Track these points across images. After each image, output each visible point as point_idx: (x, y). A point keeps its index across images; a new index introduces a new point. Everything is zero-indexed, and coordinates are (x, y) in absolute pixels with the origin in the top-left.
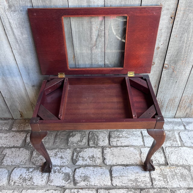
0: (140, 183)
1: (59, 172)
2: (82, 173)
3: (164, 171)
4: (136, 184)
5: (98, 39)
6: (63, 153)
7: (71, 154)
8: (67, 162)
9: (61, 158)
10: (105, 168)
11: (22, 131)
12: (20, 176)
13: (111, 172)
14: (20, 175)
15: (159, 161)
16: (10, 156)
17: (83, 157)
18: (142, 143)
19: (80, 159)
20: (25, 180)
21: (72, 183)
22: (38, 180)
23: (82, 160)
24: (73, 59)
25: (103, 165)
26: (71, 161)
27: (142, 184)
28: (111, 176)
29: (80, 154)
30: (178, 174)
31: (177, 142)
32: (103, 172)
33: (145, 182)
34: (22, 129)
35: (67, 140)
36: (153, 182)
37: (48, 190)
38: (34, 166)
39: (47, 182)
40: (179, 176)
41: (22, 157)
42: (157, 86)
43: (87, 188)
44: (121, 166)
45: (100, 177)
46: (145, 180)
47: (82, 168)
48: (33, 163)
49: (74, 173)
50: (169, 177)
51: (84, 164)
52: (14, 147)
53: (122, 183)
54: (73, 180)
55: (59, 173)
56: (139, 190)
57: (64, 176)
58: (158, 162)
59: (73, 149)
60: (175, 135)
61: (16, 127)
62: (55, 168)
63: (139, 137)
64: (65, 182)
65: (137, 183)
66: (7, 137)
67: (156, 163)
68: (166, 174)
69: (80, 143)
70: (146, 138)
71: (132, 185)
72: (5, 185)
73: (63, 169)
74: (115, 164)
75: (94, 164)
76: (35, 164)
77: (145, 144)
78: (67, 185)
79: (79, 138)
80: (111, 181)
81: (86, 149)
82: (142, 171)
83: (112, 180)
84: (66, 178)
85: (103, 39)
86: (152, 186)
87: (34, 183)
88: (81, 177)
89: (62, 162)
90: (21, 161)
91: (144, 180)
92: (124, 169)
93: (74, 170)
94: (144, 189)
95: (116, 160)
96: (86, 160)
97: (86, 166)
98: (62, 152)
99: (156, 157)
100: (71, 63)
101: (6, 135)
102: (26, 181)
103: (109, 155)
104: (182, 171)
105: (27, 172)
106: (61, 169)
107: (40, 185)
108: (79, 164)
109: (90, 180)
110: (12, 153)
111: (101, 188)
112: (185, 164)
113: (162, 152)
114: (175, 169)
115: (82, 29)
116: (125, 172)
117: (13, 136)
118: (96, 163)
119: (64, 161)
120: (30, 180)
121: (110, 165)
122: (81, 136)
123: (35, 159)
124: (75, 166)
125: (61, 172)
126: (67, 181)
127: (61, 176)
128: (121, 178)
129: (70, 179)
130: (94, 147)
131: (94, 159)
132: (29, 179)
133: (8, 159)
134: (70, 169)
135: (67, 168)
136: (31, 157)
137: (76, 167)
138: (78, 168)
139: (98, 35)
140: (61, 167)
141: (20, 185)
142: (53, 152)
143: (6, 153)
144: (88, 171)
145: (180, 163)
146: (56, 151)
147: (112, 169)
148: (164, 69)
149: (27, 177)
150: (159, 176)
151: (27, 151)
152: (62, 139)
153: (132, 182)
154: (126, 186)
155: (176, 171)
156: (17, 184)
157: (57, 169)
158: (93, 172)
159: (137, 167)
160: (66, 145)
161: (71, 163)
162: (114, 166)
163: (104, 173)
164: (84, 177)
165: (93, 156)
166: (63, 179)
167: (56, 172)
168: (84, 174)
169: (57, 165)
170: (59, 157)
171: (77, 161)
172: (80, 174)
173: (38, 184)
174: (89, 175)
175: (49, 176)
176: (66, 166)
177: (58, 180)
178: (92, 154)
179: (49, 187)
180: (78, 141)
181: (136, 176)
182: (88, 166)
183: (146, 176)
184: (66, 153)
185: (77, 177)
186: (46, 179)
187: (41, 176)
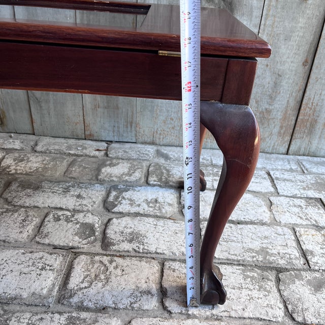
0: (274, 256)
1: (68, 220)
2: (125, 227)
4: (265, 258)
6: (83, 190)
7: (104, 193)
8: (92, 206)
9: (79, 196)
10: (183, 223)
15: (316, 221)
17: (130, 200)
18: (272, 190)
19: (123, 202)
21: (99, 244)
22: (10, 230)
23: (129, 204)
25: (181, 217)
26: (102, 205)
27: (280, 260)
29: (124, 194)
32: (180, 229)
33: (288, 256)
35: (98, 171)
36: (309, 258)
37: (31, 252)
38: (6, 206)
39: (33, 236)
42: (310, 62)
43: (136, 257)
45: (172, 238)
46: (286, 253)
47: (126, 219)
48: (7, 199)
49: (107, 226)
51: (132, 212)
53: (229, 254)
54: (101, 239)
55: (68, 222)
56: (274, 272)
57: (78, 229)
58: (315, 223)
59: (109, 186)
62: (60, 213)
63: (265, 178)
64: (81, 240)
65: (268, 257)
67: (310, 223)
69: (127, 178)
70: (280, 182)
71: (255, 259)
73: (80, 217)
75: (159, 214)
76: (11, 202)
77: (279, 191)
78: (85, 246)
79: (126, 170)
81: (139, 188)
84: (84, 233)
86: (306, 267)
88: (122, 233)
89: (77, 204)
91: (284, 252)
92: (231, 227)
93: (105, 221)
94: (287, 270)
96: (139, 205)
97: (137, 214)
98: (81, 188)
99: (308, 214)
106: (73, 216)
107: (12, 240)
108: (121, 210)
109: (145, 241)
111: (171, 260)
113: (320, 207)
116: (235, 233)
118: (164, 211)
119: (84, 202)
122: (131, 167)
123: (14, 194)
124: (110, 214)
125: (72, 221)
126: (85, 239)
127: (72, 228)
128: (225, 243)
129: (95, 236)
130: (160, 186)
131: (158, 205)
134: (96, 218)
135: (89, 215)
136: (5, 190)
137: (113, 216)
138: (117, 218)
140: (75, 211)
142: (61, 186)
144: (143, 226)
146: (68, 184)
147: (201, 226)
152: (85, 168)
153: (254, 254)
154: (238, 261)
157: (63, 215)
158: (155, 226)
159: (265, 227)
160: (94, 178)
161: (101, 208)
163: (181, 231)
164: (131, 234)
165: (156, 201)
166: (75, 234)
167: (60, 219)
168: (132, 230)
169: (64, 207)
170: (73, 196)
171: (116, 206)
172: (121, 229)
173: (9, 238)
174: (143, 232)
175: (40, 227)
176: (88, 211)
177: (62, 234)
178: (154, 197)
179: (34, 247)
180: (123, 174)
181: (262, 243)
182: (142, 215)
183: (288, 245)
184: (92, 190)
185: (112, 232)
186: (30, 231)
187: (21, 223)
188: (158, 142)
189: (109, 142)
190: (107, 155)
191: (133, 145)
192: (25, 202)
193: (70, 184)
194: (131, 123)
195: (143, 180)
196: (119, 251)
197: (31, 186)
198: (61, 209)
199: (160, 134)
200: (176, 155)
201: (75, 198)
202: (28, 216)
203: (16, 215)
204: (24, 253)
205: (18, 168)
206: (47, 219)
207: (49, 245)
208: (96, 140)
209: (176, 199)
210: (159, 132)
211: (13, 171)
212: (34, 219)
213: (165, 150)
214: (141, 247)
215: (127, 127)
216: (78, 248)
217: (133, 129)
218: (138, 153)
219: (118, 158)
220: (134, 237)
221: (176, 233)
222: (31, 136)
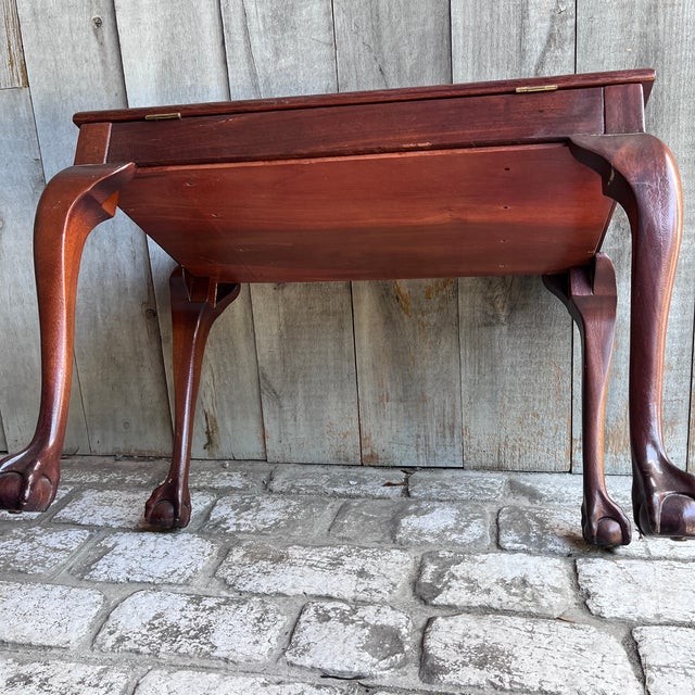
1: (346, 622)
2: (465, 635)
5: (548, 54)
6: (369, 560)
7: (410, 566)
8: (390, 592)
9: (362, 573)
10: (594, 629)
12: (155, 618)
13: (632, 645)
14: (153, 614)
16: (129, 554)
17: (468, 580)
19: (454, 583)
20: (172, 633)
21: (413, 670)
22: (235, 637)
23: (467, 588)
25: (585, 617)
26: (409, 592)
28: (640, 661)
29: (453, 568)
32: (588, 641)
35: (394, 523)
37: (279, 683)
38: (224, 594)
39: (281, 651)
41: (181, 559)
45: (573, 660)
47: (465, 618)
48: (225, 580)
49: (425, 632)
51: (474, 604)
54: (416, 660)
55: (346, 624)
57: (368, 637)
59: (419, 555)
62: (329, 606)
64: (375, 660)
66: (135, 501)
69: (454, 536)
72: (74, 645)
73: (368, 613)
74: (650, 616)
75: (534, 610)
76: (234, 585)
78: (386, 672)
79: (451, 522)
80: (640, 685)
81: (484, 557)
83: (643, 679)
84: (381, 646)
85: (571, 53)
87: (213, 646)
88: (460, 647)
89: (361, 588)
90: (171, 570)
93: (421, 624)
95: (653, 602)
96: (488, 591)
97: (486, 610)
98: (365, 557)
101: (131, 497)
102: (177, 637)
103: (609, 582)
105: (192, 607)
106: (354, 612)
107: (240, 658)
108: (451, 601)
109: (513, 665)
110: (141, 545)
115: (491, 16)
118: (544, 603)
119: (374, 585)
120: (196, 637)
121: (621, 621)
122: (460, 515)
123: (238, 571)
124: (429, 609)
125: (353, 622)
126: (384, 658)
127: (355, 635)
129: (403, 652)
130: (528, 552)
131: (529, 590)
132: (192, 633)
133: (120, 560)
134: (400, 615)
135: (387, 610)
136: (221, 563)
138: (445, 617)
139: (551, 37)
140: (358, 603)
141: (144, 649)
142: (325, 554)
143: (116, 545)
144: (503, 633)
146: (338, 551)
147: (636, 635)
149: (184, 622)
151: (208, 545)
152: (367, 519)
156: (129, 645)
157: (334, 609)
158: (529, 635)
160: (388, 538)
161: (409, 598)
162: (646, 623)
163: (592, 646)
164: (480, 649)
165: (524, 582)
166: (362, 648)
167: (330, 618)
168: (480, 641)
169: (335, 595)
170: (349, 572)
171: (439, 592)
172: (458, 639)
173: (235, 654)
174: (505, 646)
175: (293, 633)
176: (384, 603)
177: (337, 647)
178: (518, 573)
179: (285, 673)
180: (446, 530)
182: (496, 611)
184: (387, 561)
185: (440, 645)
186: (273, 641)
187: (255, 625)
188: (509, 464)
189: (409, 470)
190: (407, 493)
191: (457, 473)
192: (259, 585)
193: (342, 550)
194: (452, 427)
195: (489, 541)
196: (458, 686)
197: (268, 554)
198: (329, 598)
199: (514, 447)
200: (552, 489)
201: (355, 577)
202: (266, 612)
203: (245, 608)
204: (265, 685)
205: (242, 521)
206: (303, 618)
207: (313, 668)
208: (382, 467)
209: (567, 579)
210: (510, 445)
211: (233, 529)
212: (279, 617)
213: (527, 481)
214: (507, 677)
215: (444, 437)
216: (372, 677)
217: (456, 440)
218: (471, 487)
219: (430, 499)
220: (486, 657)
221: (581, 650)
222: (261, 464)
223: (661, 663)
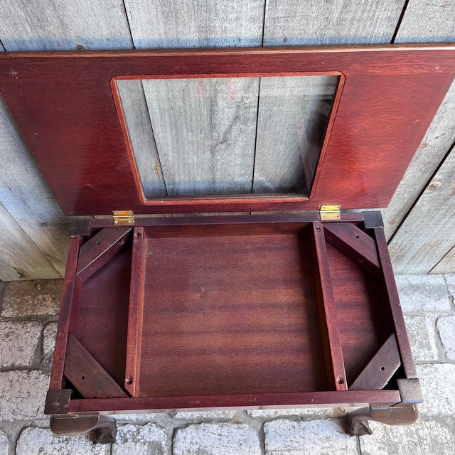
1: (135, 441)
2: (191, 443)
3: (393, 433)
10: (247, 426)
11: (29, 319)
12: (40, 451)
13: (263, 436)
14: (38, 449)
16: (8, 395)
24: (155, 171)
25: (244, 416)
28: (264, 447)
30: (425, 442)
31: (430, 349)
32: (244, 437)
34: (30, 313)
40: (427, 447)
41: (39, 398)
44: (288, 421)
45: (237, 452)
47: (191, 429)
49: (173, 443)
50: (403, 448)
52: (13, 368)
57: (147, 451)
60: (425, 328)
61: (12, 306)
62: (125, 429)
68: (396, 441)
74: (272, 414)
75: (222, 416)
82: (338, 433)
88: (189, 452)
90: (36, 409)
92: (294, 427)
93: (171, 433)
100: (150, 178)
104: (435, 433)
105: (56, 440)
106: (138, 432)
108: (184, 416)
110: (11, 386)
112: (443, 411)
114: (420, 427)
116: (298, 437)
117: (7, 336)
121: (260, 418)
124: (173, 421)
125: (139, 441)
127: (141, 450)
128: (287, 453)
134: (161, 431)
135: (154, 428)
137: (177, 424)
138: (182, 428)
140: (139, 423)
144: (208, 439)
145: (433, 409)
147: (265, 429)
148: (426, 191)
149: (55, 453)
150: (379, 448)
155: (420, 432)
157: (129, 431)
158: (219, 437)
159: (328, 422)
162: (270, 420)
163: (245, 441)
164: (198, 452)
167: (127, 439)
168: (198, 446)
169: (127, 419)
174: (208, 448)
181: (323, 448)
182: (205, 421)
183: (349, 448)
185: (180, 452)
221: (241, 444)
223: (273, 449)
